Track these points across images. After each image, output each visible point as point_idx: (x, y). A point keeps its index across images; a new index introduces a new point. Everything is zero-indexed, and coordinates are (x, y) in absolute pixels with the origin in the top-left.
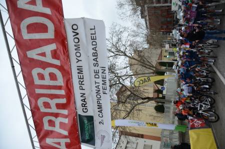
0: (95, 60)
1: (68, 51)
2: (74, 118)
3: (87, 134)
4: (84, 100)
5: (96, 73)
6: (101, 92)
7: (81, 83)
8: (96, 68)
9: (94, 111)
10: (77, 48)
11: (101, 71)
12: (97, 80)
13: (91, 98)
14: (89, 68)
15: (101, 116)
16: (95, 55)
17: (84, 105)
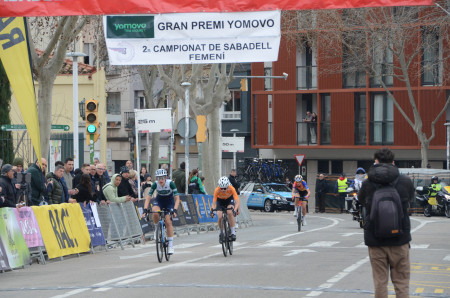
0: (232, 47)
1: (242, 10)
2: (148, 9)
3: (124, 26)
4: (177, 26)
5: (217, 47)
6: (192, 52)
7: (201, 25)
8: (222, 47)
9: (162, 40)
10: (247, 24)
11: (219, 53)
12: (207, 47)
13: (181, 36)
14: (222, 38)
15: (156, 49)
16: (239, 47)
17: (169, 26)
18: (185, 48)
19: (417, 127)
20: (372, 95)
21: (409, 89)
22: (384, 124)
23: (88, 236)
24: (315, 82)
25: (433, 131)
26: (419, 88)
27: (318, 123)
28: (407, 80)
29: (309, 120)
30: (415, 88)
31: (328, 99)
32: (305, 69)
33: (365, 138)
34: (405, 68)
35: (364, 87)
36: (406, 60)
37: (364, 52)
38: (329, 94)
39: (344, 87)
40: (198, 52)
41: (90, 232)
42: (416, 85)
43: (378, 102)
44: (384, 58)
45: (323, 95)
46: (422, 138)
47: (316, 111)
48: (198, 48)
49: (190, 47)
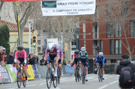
0: (81, 10)
3: (47, 4)
4: (63, 4)
5: (76, 10)
6: (68, 12)
7: (71, 3)
8: (77, 10)
9: (59, 8)
10: (85, 3)
11: (76, 12)
12: (73, 10)
13: (65, 7)
14: (78, 7)
15: (57, 11)
16: (83, 10)
17: (61, 4)
18: (66, 11)
19: (129, 49)
20: (115, 40)
21: (126, 38)
22: (119, 49)
23: (34, 75)
24: (98, 37)
25: (133, 50)
26: (129, 38)
27: (99, 48)
28: (125, 35)
29: (96, 48)
30: (128, 38)
31: (102, 42)
32: (95, 33)
33: (113, 53)
34: (125, 32)
35: (113, 38)
36: (125, 29)
37: (113, 27)
38: (102, 40)
39: (107, 38)
40: (70, 12)
41: (35, 74)
42: (128, 37)
43: (117, 42)
44: (119, 29)
45: (100, 40)
46: (130, 52)
47: (98, 45)
48: (70, 10)
49: (68, 10)
